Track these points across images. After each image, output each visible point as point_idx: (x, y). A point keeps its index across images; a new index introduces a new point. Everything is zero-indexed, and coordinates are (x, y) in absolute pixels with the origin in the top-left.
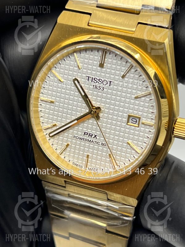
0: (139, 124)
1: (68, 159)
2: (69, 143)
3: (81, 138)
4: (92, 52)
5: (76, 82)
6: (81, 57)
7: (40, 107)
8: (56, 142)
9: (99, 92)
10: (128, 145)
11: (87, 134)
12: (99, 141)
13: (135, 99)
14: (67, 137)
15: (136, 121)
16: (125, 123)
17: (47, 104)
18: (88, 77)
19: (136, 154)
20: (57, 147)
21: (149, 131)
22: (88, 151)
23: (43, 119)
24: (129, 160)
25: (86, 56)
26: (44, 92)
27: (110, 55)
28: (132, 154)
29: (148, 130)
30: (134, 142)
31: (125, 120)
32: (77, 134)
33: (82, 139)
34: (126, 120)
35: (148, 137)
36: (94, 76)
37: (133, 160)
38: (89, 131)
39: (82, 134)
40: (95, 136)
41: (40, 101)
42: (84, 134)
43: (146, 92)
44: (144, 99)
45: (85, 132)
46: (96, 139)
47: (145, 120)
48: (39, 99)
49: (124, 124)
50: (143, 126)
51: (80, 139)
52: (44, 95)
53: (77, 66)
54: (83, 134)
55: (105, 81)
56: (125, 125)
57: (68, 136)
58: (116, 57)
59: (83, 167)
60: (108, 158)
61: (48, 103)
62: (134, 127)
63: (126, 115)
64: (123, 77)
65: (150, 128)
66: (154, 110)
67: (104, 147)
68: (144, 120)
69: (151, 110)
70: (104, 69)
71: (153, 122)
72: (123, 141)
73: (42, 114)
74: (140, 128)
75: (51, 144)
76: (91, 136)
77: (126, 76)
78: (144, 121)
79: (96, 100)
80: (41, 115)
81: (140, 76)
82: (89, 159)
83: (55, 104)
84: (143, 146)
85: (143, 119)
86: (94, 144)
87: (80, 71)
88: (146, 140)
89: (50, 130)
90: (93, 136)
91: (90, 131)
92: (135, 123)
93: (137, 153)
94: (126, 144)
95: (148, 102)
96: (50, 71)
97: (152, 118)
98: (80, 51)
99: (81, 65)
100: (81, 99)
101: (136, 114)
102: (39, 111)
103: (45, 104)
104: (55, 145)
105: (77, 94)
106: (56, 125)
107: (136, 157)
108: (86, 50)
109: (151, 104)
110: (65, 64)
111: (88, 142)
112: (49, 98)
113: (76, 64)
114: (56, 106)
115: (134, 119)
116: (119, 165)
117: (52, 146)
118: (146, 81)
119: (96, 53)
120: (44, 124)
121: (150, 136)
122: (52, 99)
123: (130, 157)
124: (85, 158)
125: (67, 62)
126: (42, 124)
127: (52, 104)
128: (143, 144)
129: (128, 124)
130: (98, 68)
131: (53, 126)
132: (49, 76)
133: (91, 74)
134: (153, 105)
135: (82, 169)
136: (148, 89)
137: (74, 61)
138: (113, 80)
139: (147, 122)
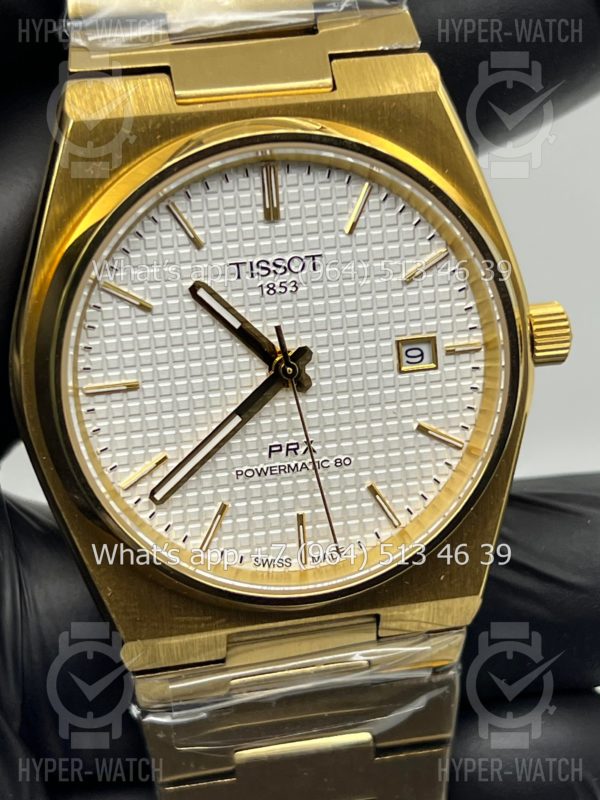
0: (435, 360)
2: (225, 499)
3: (262, 469)
4: (227, 181)
5: (202, 293)
6: (194, 208)
7: (89, 420)
8: (174, 515)
9: (283, 301)
10: (421, 436)
11: (278, 448)
12: (326, 458)
13: (405, 288)
14: (215, 485)
15: (422, 355)
16: (392, 370)
17: (113, 401)
19: (451, 454)
20: (185, 530)
21: (474, 368)
22: (296, 502)
23: (110, 456)
24: (435, 480)
25: (225, 197)
26: (91, 363)
27: (291, 175)
28: (437, 460)
29: (469, 366)
30: (435, 418)
31: (390, 360)
32: (245, 461)
33: (266, 474)
34: (393, 362)
35: (476, 388)
36: (254, 255)
37: (446, 475)
38: (283, 438)
39: (260, 459)
40: (309, 445)
41: (83, 399)
42: (271, 451)
43: (434, 254)
44: (433, 277)
45: (271, 447)
46: (314, 456)
47: (453, 340)
48: (81, 394)
49: (391, 375)
50: (451, 359)
51: (259, 475)
52: (94, 375)
53: (186, 241)
54: (266, 453)
56: (394, 377)
57: (215, 479)
58: (311, 174)
60: (367, 501)
61: (115, 397)
62: (422, 374)
63: (388, 344)
64: (352, 228)
65: (473, 360)
66: (468, 302)
67: (346, 472)
68: (448, 340)
69: (462, 304)
70: (282, 225)
71: (478, 337)
72: (401, 431)
73: (101, 440)
74: (442, 370)
75: (161, 530)
76: (295, 450)
77: (358, 226)
78: (449, 345)
80: (99, 445)
81: (401, 211)
82: (307, 528)
83: (143, 389)
84: (465, 422)
85: (444, 338)
87: (201, 254)
88: (471, 398)
89: (145, 484)
90: (302, 449)
91: (286, 435)
92: (421, 360)
93: (454, 451)
94: (412, 436)
95: (447, 282)
96: (96, 287)
97: (471, 326)
98: (185, 190)
99: (199, 233)
100: (230, 345)
101: (419, 331)
102: (89, 434)
103: (104, 402)
104: (175, 528)
105: (212, 331)
106: (165, 458)
107: (454, 463)
108: (204, 180)
109: (456, 284)
110: (143, 249)
111: (288, 475)
112: (115, 379)
113: (182, 235)
114: (147, 394)
115: (415, 350)
116: (408, 510)
117: (165, 535)
118: (423, 219)
119: (243, 181)
120: (120, 470)
121: (479, 383)
122: (126, 377)
123: (437, 469)
124: (294, 530)
125: (147, 238)
126: (112, 473)
127: (132, 394)
128: (465, 414)
129: (403, 369)
130: (262, 227)
131: (158, 464)
132: (95, 306)
133: (242, 254)
134: (464, 286)
135: (291, 569)
136: (436, 242)
137: (174, 228)
138: (319, 249)
139: (457, 343)
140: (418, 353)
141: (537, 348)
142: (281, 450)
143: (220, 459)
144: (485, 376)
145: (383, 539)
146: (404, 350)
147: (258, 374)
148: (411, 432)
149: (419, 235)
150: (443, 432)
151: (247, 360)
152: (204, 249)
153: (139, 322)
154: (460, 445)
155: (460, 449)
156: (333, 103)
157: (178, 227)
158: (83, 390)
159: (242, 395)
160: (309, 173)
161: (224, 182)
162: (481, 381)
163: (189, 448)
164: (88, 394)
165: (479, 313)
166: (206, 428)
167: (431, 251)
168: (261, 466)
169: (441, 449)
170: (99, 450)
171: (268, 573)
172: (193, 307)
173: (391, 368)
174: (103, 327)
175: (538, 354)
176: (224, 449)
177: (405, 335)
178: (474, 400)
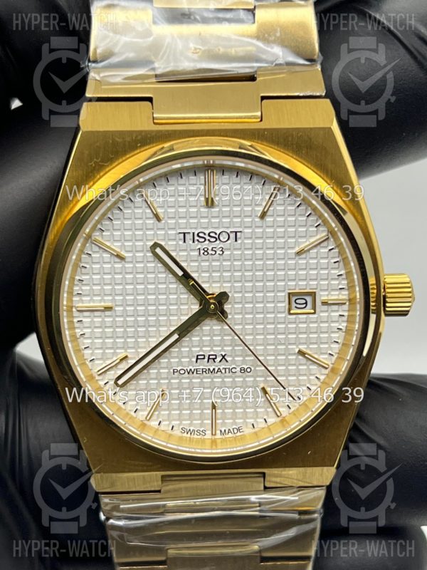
0: (314, 307)
1: (169, 425)
2: (165, 387)
3: (191, 370)
4: (182, 178)
5: (158, 251)
7: (77, 328)
9: (213, 260)
10: (300, 357)
11: (202, 357)
12: (233, 366)
13: (297, 258)
14: (158, 377)
15: (306, 303)
16: (284, 312)
17: (95, 316)
18: (182, 235)
19: (320, 371)
20: (136, 405)
21: (340, 315)
23: (91, 352)
24: (308, 387)
26: (82, 290)
27: (224, 177)
28: (311, 375)
29: (337, 314)
30: (311, 346)
31: (283, 305)
32: (180, 363)
33: (193, 373)
34: (285, 306)
35: (341, 329)
36: (196, 228)
37: (316, 385)
38: (207, 350)
39: (190, 362)
40: (223, 357)
41: (76, 314)
42: (197, 359)
43: (318, 237)
44: (317, 252)
45: (197, 356)
46: (227, 364)
47: (328, 295)
48: (74, 310)
49: (283, 315)
50: (325, 308)
51: (189, 373)
52: (84, 298)
53: (151, 215)
54: (194, 360)
55: (224, 233)
56: (285, 317)
57: (159, 373)
58: (239, 177)
59: (209, 432)
61: (96, 314)
62: (305, 316)
63: (283, 294)
64: (263, 215)
65: (340, 310)
66: (341, 270)
67: (247, 376)
68: (324, 295)
69: (336, 271)
70: (216, 209)
71: (345, 295)
72: (287, 353)
73: (86, 341)
74: (319, 315)
75: (121, 404)
76: (214, 359)
77: (269, 213)
78: (324, 298)
79: (211, 280)
80: (84, 344)
81: (298, 206)
82: (218, 411)
83: (115, 310)
84: (331, 351)
85: (322, 293)
86: (223, 376)
87: (160, 225)
88: (337, 335)
89: (112, 372)
90: (219, 359)
91: (209, 349)
92: (306, 307)
93: (323, 369)
94: (294, 357)
95: (326, 256)
96: (90, 241)
97: (341, 287)
98: (153, 182)
99: (159, 211)
100: (175, 286)
101: (304, 287)
102: (78, 337)
103: (89, 317)
104: (130, 403)
105: (164, 276)
106: (126, 357)
107: (322, 378)
108: (166, 177)
109: (333, 258)
110: (122, 218)
111: (208, 375)
112: (98, 303)
113: (149, 211)
114: (118, 314)
115: (301, 300)
116: (288, 406)
117: (123, 407)
118: (313, 213)
119: (192, 178)
120: (97, 362)
121: (343, 325)
122: (105, 301)
123: (309, 380)
124: (209, 411)
125: (125, 211)
126: (91, 363)
127: (108, 313)
128: (332, 346)
129: (292, 312)
130: (202, 210)
131: (122, 360)
132: (87, 254)
133: (188, 227)
134: (338, 260)
135: (205, 437)
136: (321, 229)
137: (144, 207)
138: (240, 227)
139: (330, 298)
140: (304, 301)
141: (388, 305)
142: (204, 358)
143: (163, 361)
144: (347, 321)
145: (269, 424)
146: (293, 299)
147: (192, 307)
148: (295, 354)
149: (309, 223)
150: (316, 356)
151: (186, 296)
152: (163, 222)
153: (116, 266)
154: (327, 366)
155: (326, 368)
156: (258, 130)
157: (147, 205)
158: (76, 308)
159: (181, 320)
160: (237, 176)
161: (179, 178)
162: (345, 324)
163: (143, 352)
164: (78, 311)
165: (347, 278)
166: (155, 339)
167: (317, 235)
168: (191, 367)
169: (314, 367)
170: (83, 347)
171: (190, 438)
172: (152, 259)
173: (282, 310)
174: (92, 268)
175: (387, 309)
176: (167, 354)
177: (295, 289)
178: (338, 336)
